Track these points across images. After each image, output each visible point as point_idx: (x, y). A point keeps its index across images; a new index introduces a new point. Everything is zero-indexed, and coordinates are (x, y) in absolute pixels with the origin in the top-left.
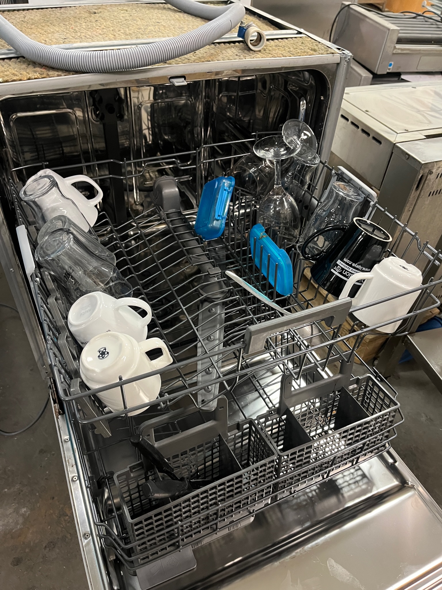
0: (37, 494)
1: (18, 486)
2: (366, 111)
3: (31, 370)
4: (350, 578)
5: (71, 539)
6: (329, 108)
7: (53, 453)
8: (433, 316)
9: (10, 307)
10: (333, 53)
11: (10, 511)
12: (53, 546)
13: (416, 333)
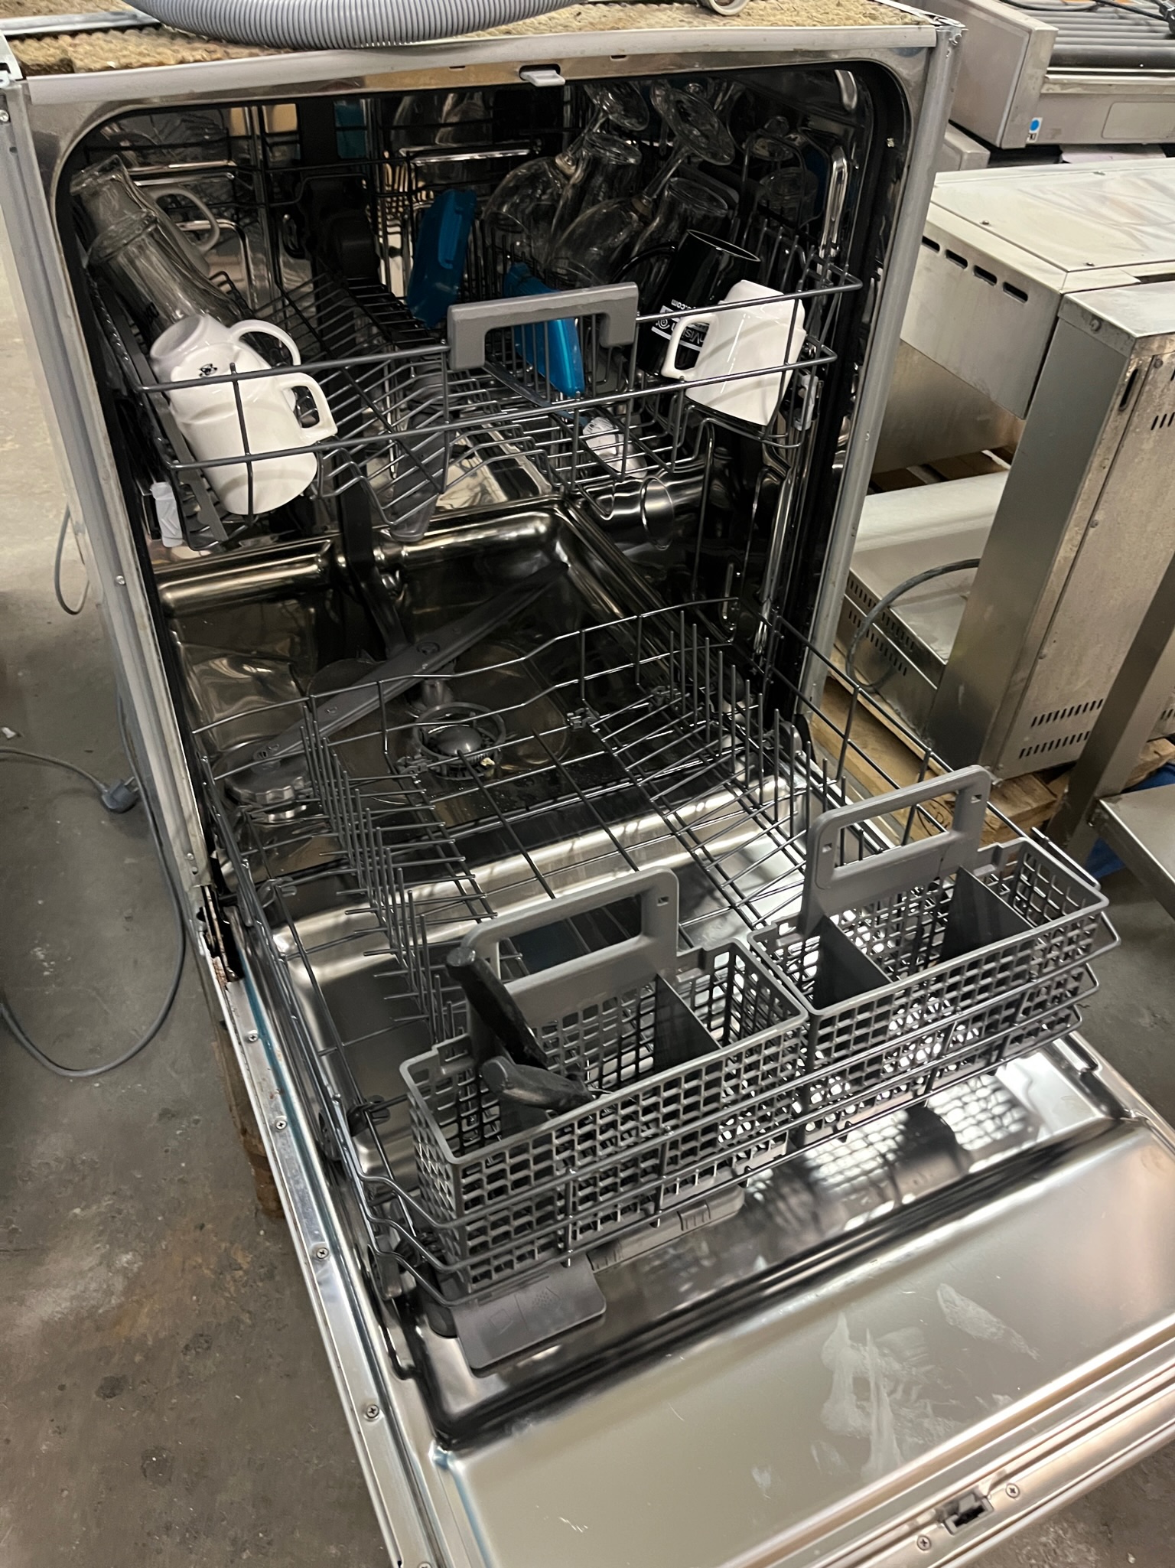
0: (160, 1218)
1: (107, 1202)
2: (984, 223)
3: (128, 918)
4: (999, 1329)
5: (253, 1326)
6: (909, 167)
7: (197, 1117)
8: (1162, 764)
9: (63, 765)
10: (918, 23)
11: (89, 1262)
12: (205, 1345)
13: (1124, 795)
